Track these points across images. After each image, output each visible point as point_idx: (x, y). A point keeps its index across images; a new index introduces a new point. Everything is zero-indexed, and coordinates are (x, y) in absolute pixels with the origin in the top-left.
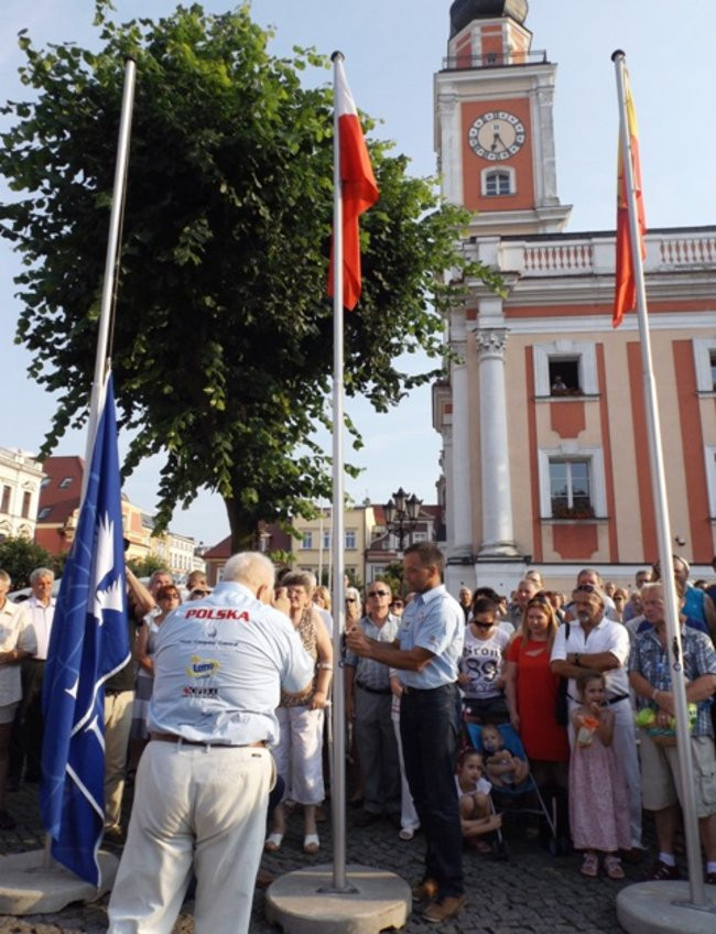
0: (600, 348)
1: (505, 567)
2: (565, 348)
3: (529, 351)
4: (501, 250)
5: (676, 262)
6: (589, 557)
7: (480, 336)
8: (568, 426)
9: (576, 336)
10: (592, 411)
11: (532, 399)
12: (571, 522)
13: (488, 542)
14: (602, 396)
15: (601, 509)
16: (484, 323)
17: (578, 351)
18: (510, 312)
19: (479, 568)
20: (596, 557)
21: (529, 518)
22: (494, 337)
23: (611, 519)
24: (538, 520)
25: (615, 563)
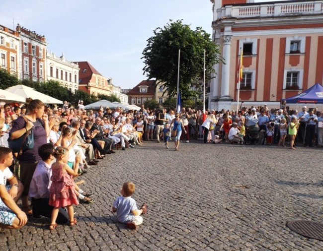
0: (259, 40)
1: (226, 102)
2: (248, 41)
3: (238, 41)
4: (232, 9)
5: (285, 12)
6: (248, 99)
7: (224, 38)
8: (247, 64)
9: (252, 37)
10: (254, 59)
11: (238, 56)
12: (244, 90)
13: (222, 96)
14: (257, 55)
15: (253, 87)
16: (226, 33)
17: (252, 41)
18: (234, 30)
19: (219, 102)
20: (250, 100)
21: (234, 89)
22: (228, 38)
23: (256, 89)
24: (236, 90)
25: (255, 101)
